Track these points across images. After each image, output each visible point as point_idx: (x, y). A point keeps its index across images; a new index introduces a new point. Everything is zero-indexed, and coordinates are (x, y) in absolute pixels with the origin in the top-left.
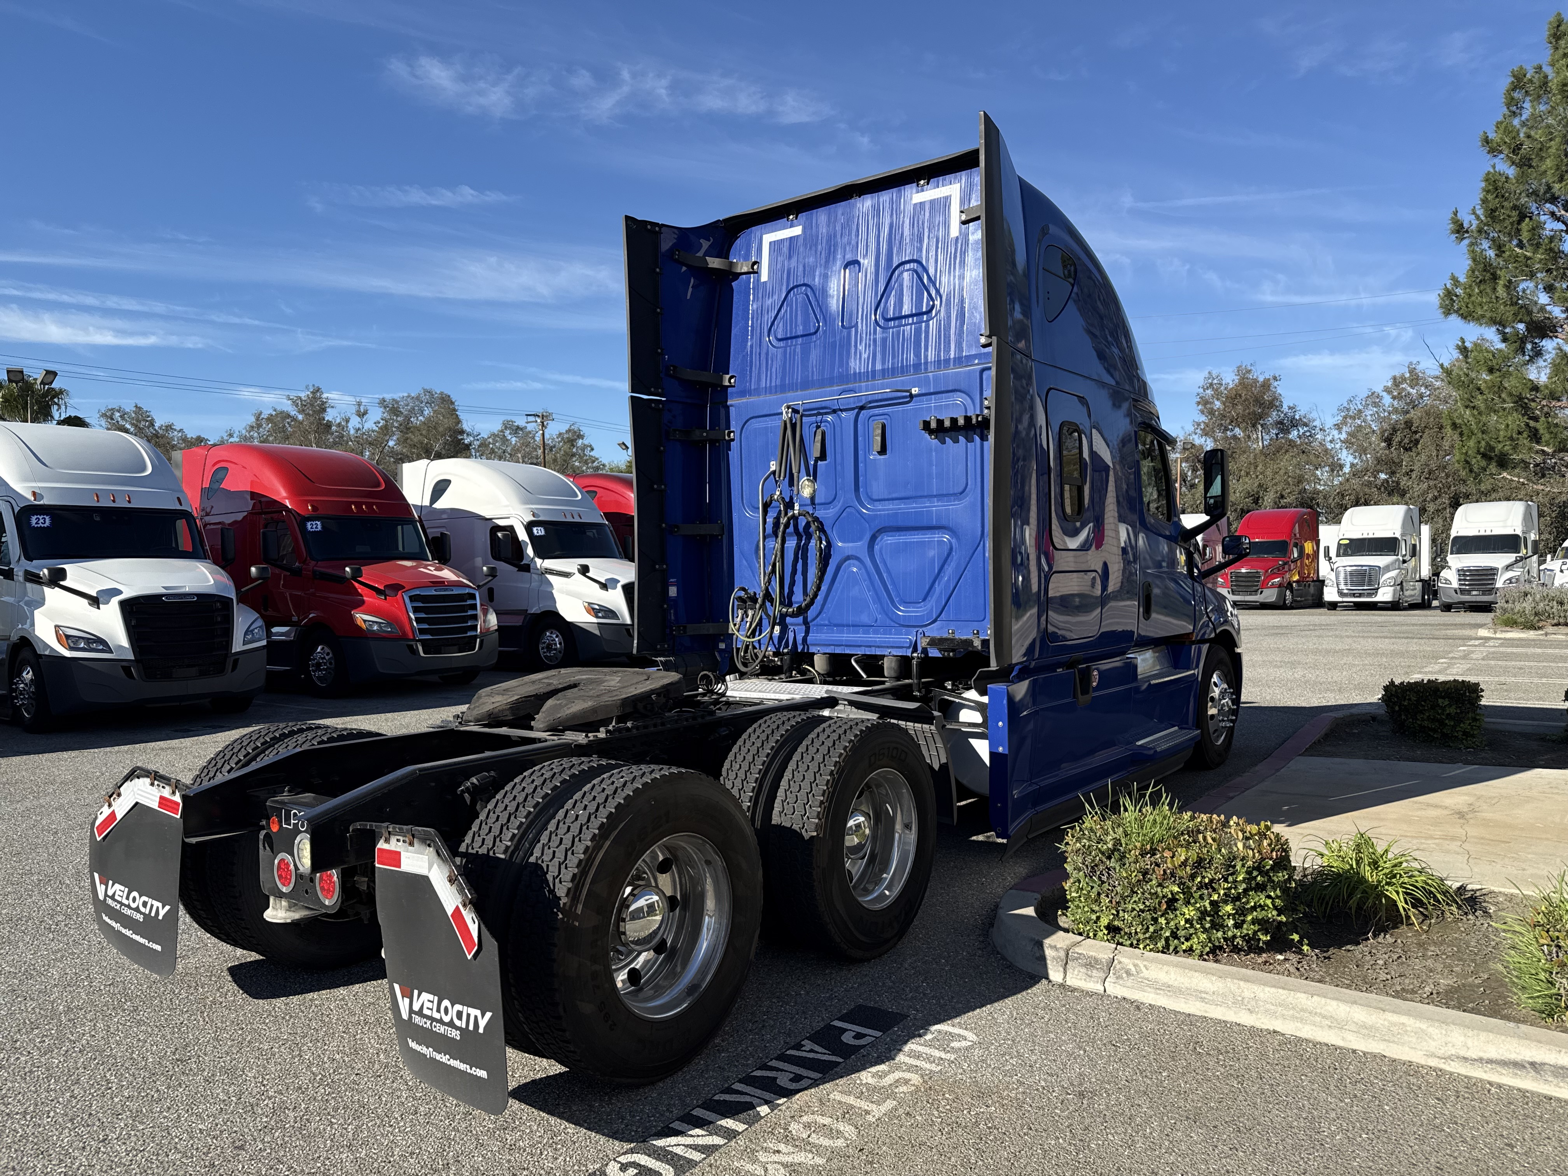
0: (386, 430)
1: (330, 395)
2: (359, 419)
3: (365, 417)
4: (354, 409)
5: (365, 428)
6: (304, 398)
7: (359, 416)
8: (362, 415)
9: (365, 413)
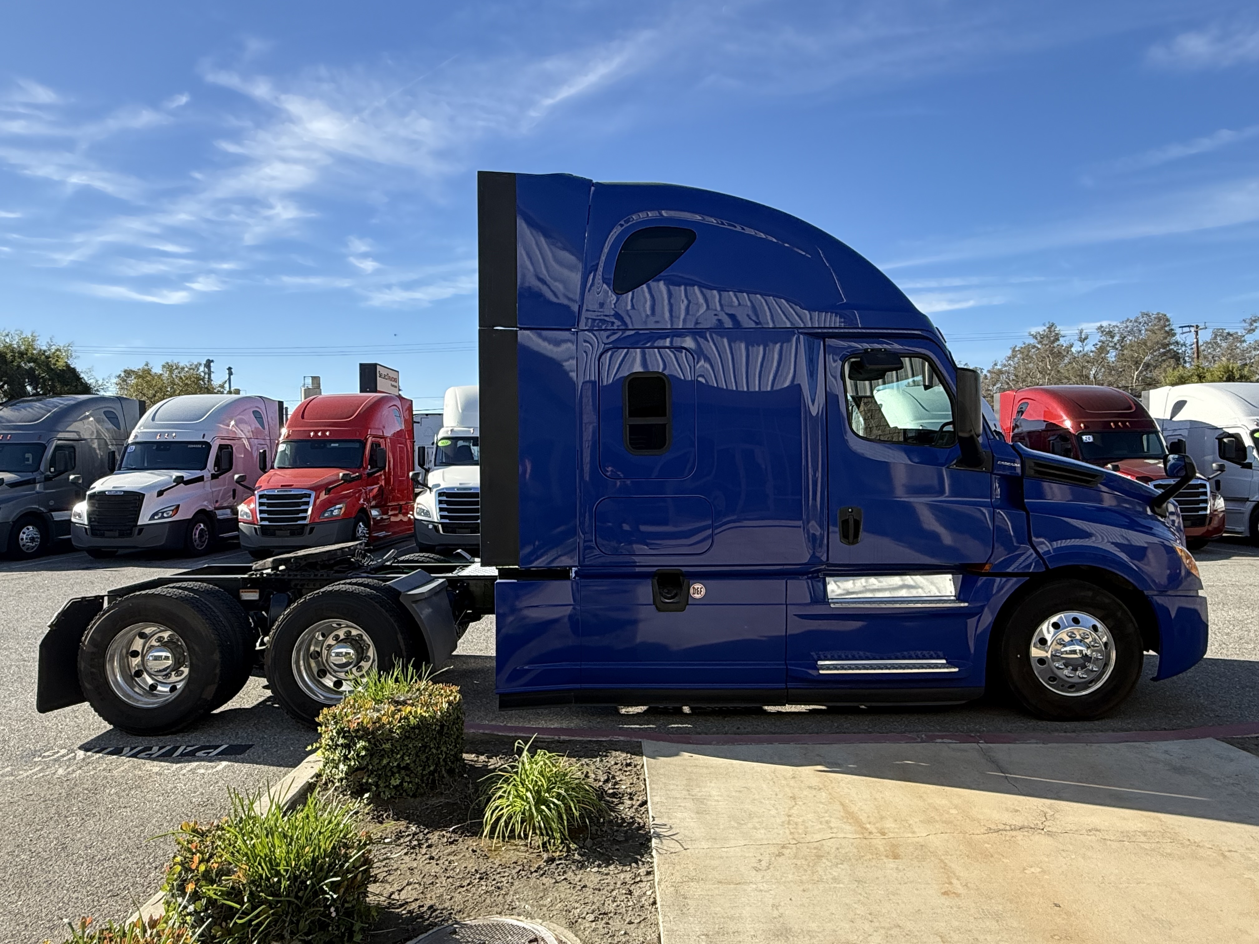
0: (1102, 350)
1: (1060, 329)
2: (1080, 344)
3: (1086, 342)
4: (1077, 337)
5: (1085, 350)
6: (1041, 333)
7: (1081, 341)
8: (1082, 340)
9: (1086, 338)
